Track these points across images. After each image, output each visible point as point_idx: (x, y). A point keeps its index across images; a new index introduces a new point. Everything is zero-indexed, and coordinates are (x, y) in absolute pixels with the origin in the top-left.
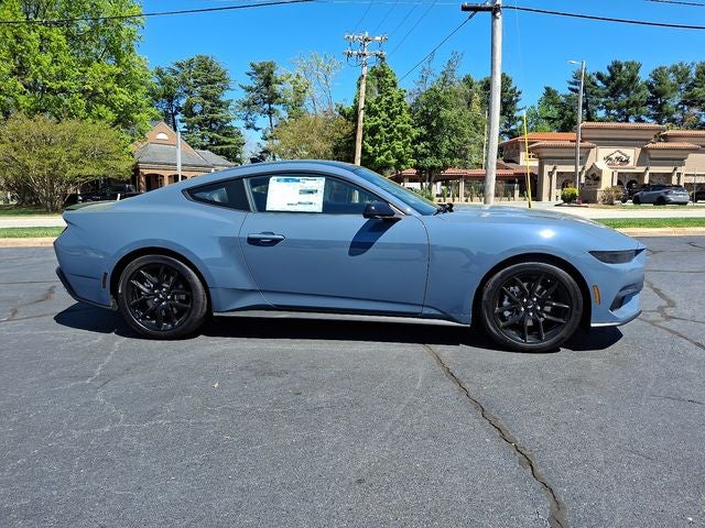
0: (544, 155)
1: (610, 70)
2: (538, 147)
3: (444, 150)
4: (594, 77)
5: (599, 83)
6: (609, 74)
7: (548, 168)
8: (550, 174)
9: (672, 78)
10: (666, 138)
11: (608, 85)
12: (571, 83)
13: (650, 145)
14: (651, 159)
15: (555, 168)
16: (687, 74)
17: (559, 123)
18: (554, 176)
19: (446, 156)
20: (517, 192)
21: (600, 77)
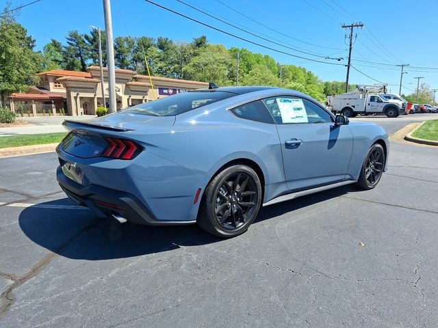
0: (70, 85)
1: (93, 35)
2: (66, 80)
3: (15, 78)
4: (83, 37)
5: (87, 42)
6: (92, 37)
7: (73, 94)
8: (76, 98)
9: (126, 45)
10: (136, 79)
11: (92, 44)
12: (68, 39)
13: (130, 83)
14: (131, 91)
15: (78, 94)
16: (133, 44)
17: (65, 65)
18: (78, 99)
19: (16, 82)
20: (54, 110)
21: (87, 37)
